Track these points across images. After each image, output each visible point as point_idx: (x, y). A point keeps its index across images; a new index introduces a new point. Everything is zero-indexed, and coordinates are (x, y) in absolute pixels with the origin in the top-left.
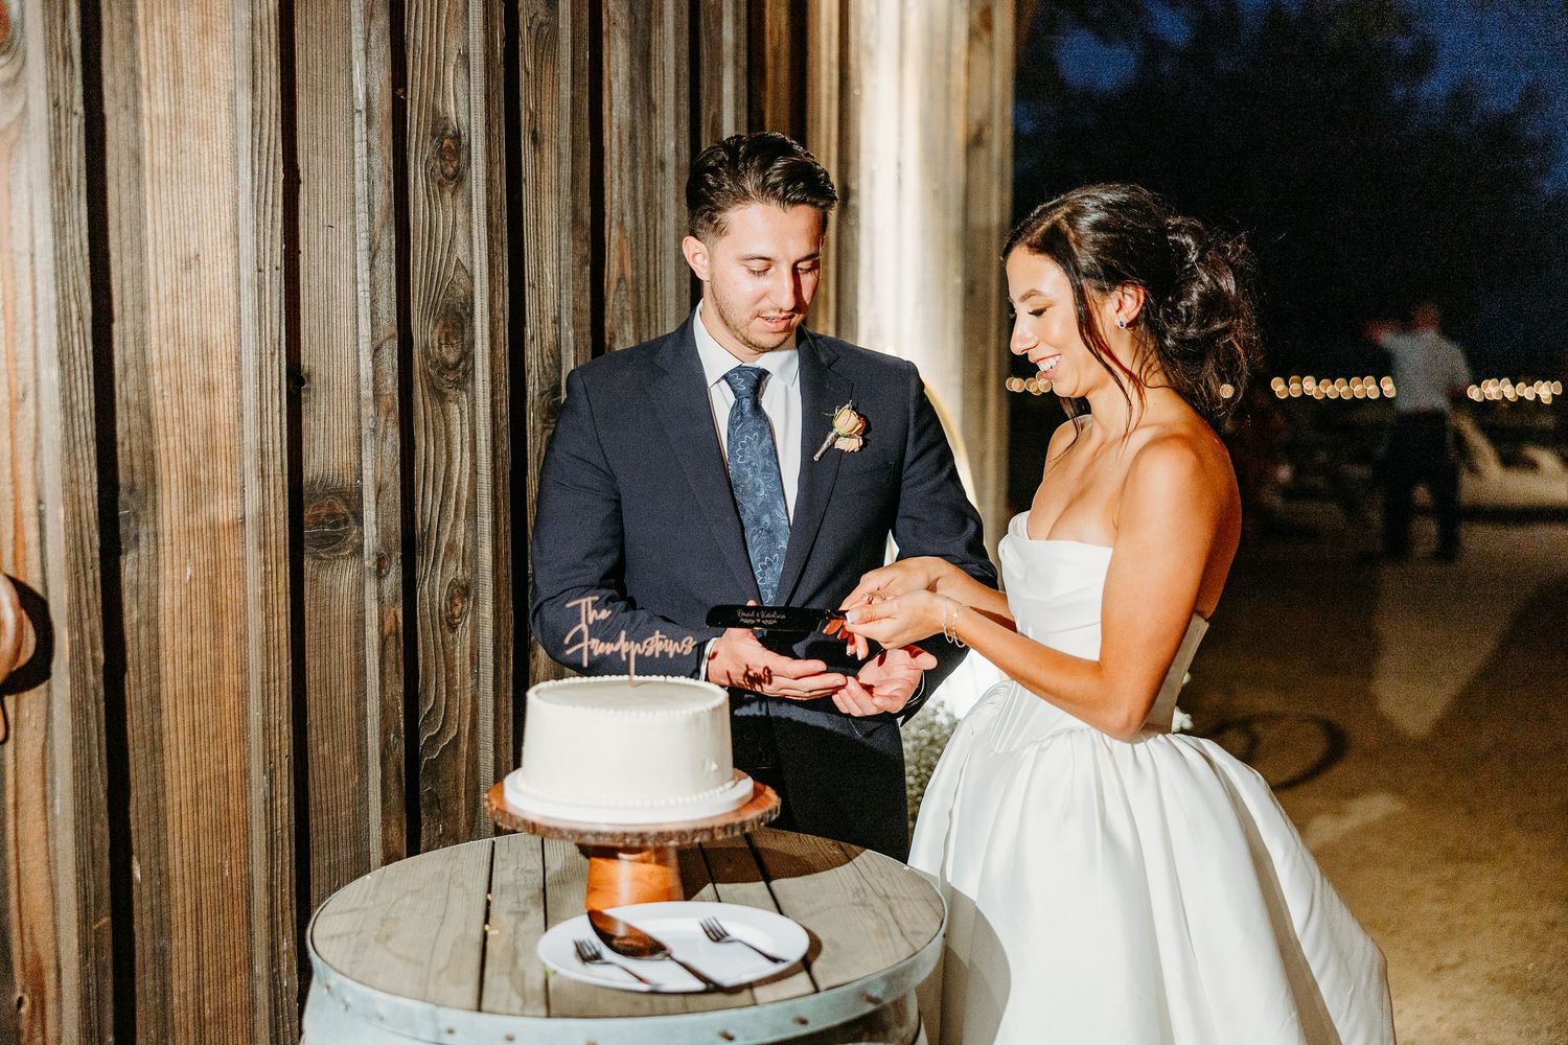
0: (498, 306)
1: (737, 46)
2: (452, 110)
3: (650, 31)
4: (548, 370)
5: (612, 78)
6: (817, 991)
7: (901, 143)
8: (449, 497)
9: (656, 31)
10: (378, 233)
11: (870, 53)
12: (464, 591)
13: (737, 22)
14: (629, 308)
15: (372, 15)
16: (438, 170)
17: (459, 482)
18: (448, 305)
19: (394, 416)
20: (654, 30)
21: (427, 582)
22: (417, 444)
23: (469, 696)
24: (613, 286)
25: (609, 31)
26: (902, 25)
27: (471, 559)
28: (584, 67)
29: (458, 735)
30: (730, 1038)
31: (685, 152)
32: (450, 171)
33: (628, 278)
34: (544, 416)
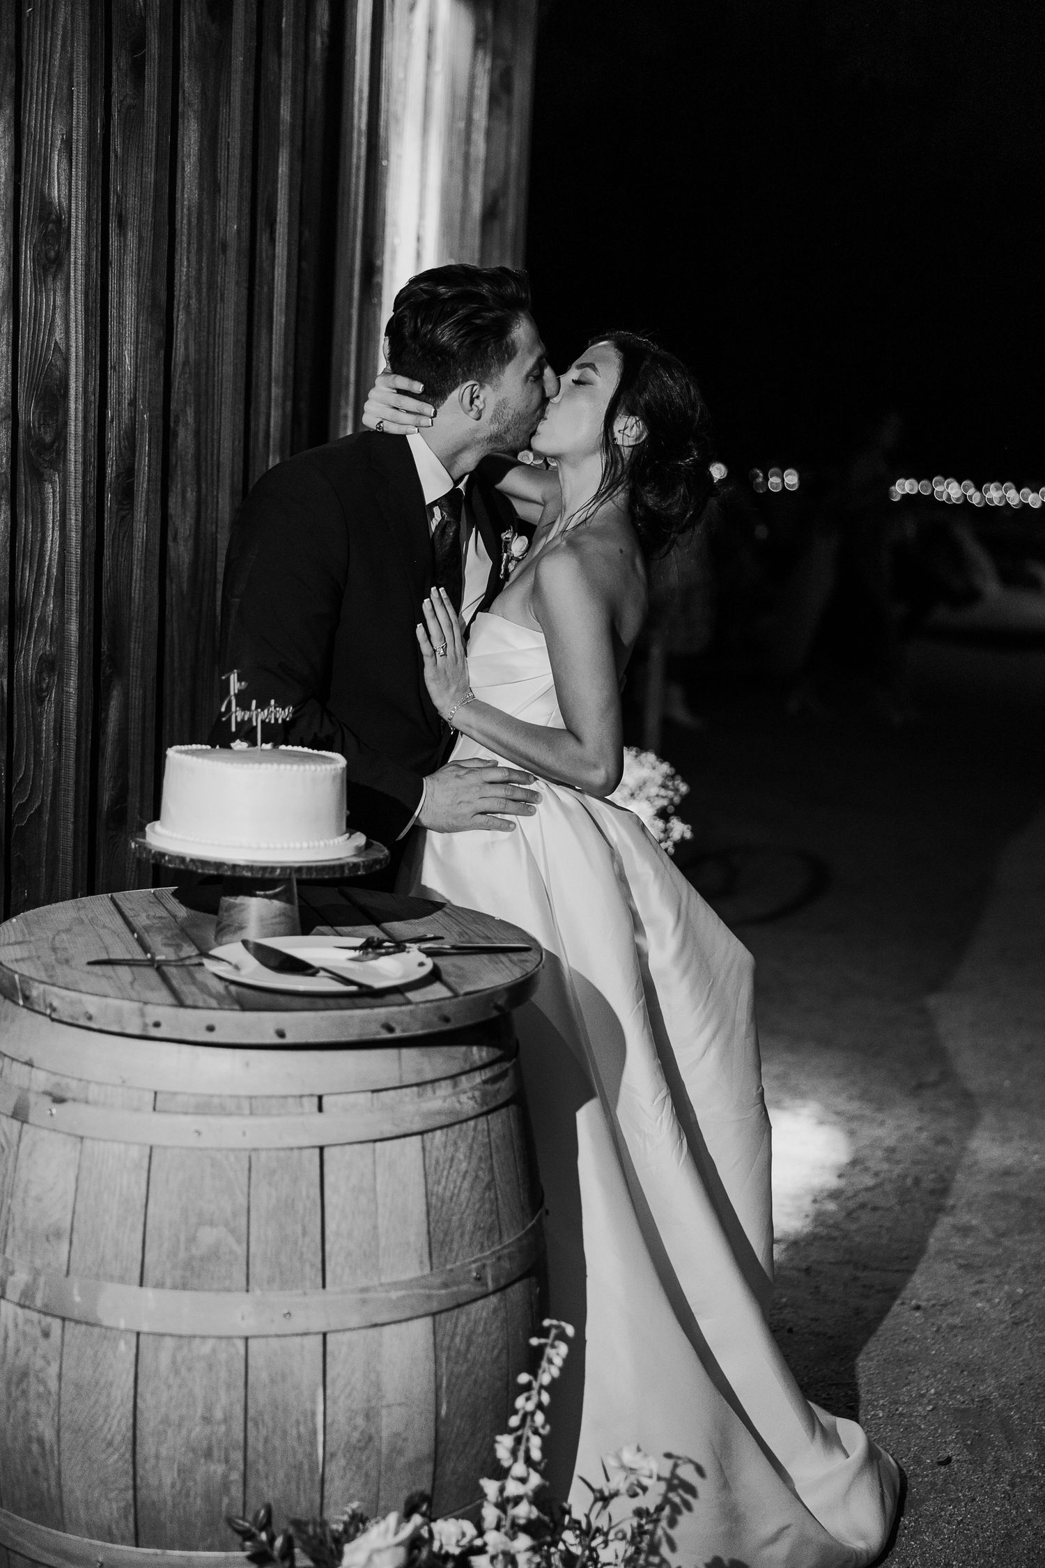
0: (91, 389)
1: (293, 127)
2: (56, 193)
3: (218, 110)
4: (124, 451)
6: (455, 995)
7: (421, 216)
8: (42, 574)
9: (223, 110)
11: (397, 120)
12: (50, 665)
14: (191, 392)
16: (42, 255)
17: (50, 559)
18: (46, 387)
19: (7, 494)
20: (221, 110)
21: (22, 654)
22: (19, 522)
23: (52, 768)
25: (184, 112)
26: (427, 90)
27: (59, 635)
28: (165, 151)
29: (40, 807)
30: (391, 1030)
31: (246, 235)
32: (52, 254)
33: (192, 361)
34: (119, 497)
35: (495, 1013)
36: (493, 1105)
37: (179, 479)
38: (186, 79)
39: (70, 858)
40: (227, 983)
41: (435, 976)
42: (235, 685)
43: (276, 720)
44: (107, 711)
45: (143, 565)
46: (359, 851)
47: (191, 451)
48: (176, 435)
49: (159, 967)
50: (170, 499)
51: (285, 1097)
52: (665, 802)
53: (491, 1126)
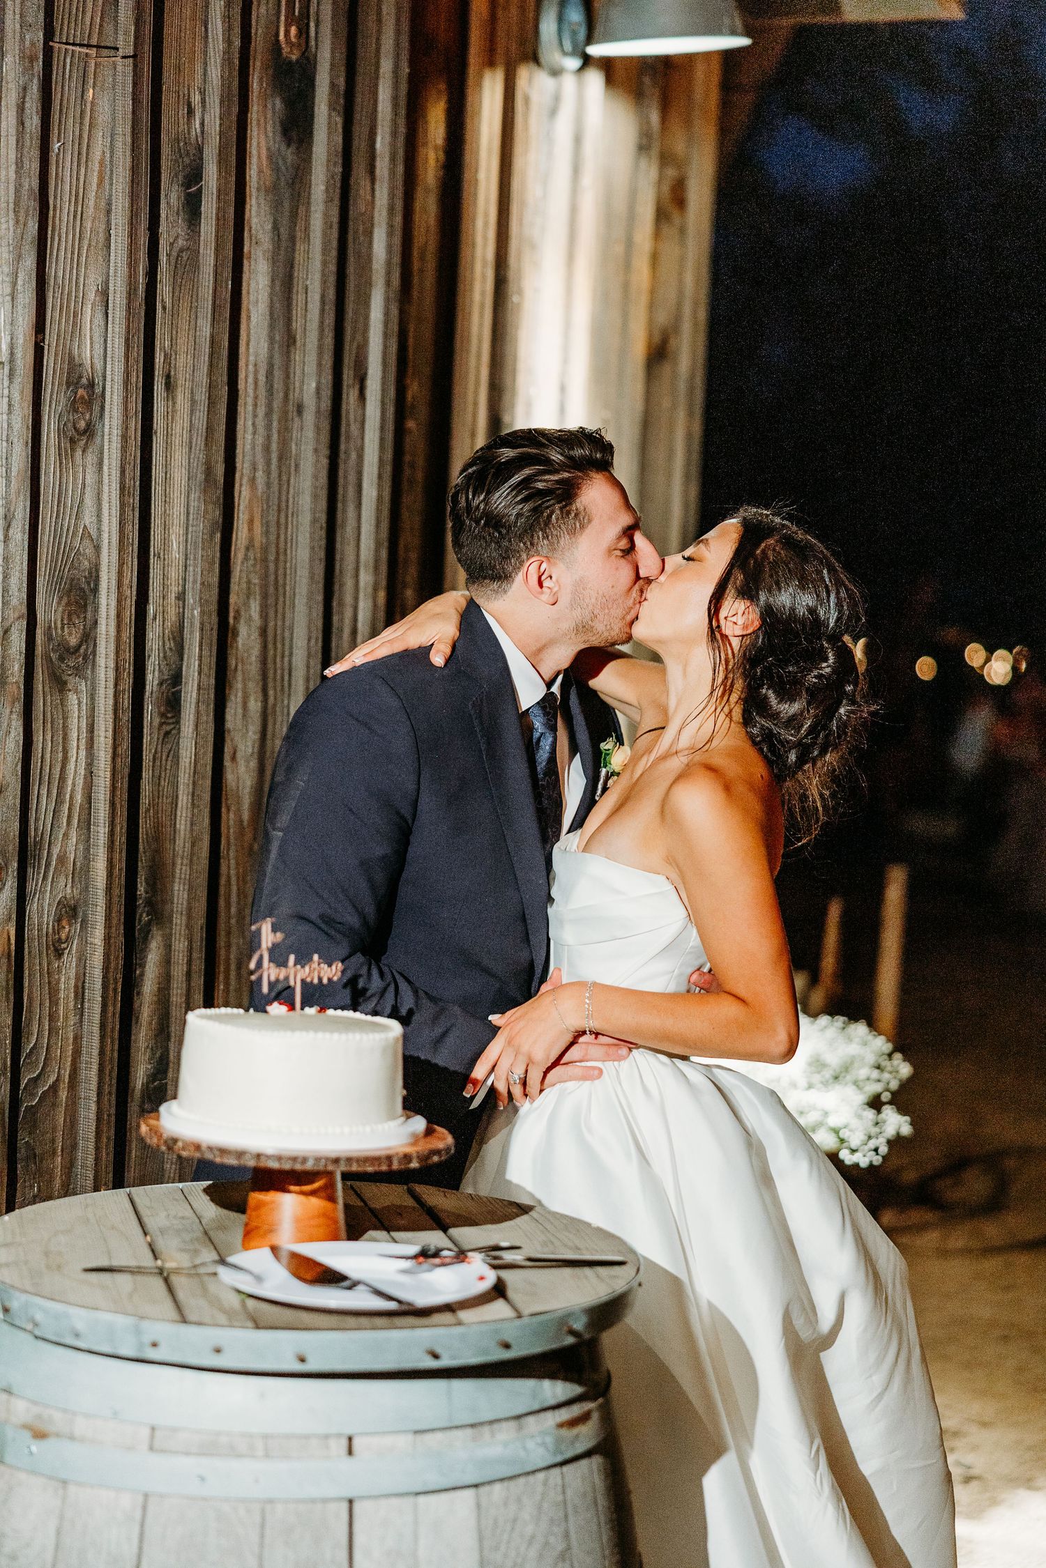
0: (126, 582)
1: (389, 263)
2: (88, 353)
3: (293, 248)
4: (169, 653)
5: (251, 307)
6: (520, 1316)
7: (566, 361)
8: (62, 802)
9: (300, 247)
10: (14, 500)
11: (533, 247)
12: (71, 911)
13: (390, 234)
14: (256, 581)
15: (20, 256)
16: (70, 425)
17: (74, 785)
18: (73, 580)
19: (19, 707)
20: (298, 247)
21: (36, 899)
22: (35, 739)
23: (71, 1036)
24: (240, 556)
25: (250, 252)
26: (574, 210)
27: (82, 873)
28: (225, 299)
29: (57, 1080)
30: (436, 1356)
31: (327, 393)
32: (82, 425)
33: (257, 544)
34: (162, 709)
35: (570, 1340)
36: (569, 1454)
37: (240, 686)
38: (254, 213)
39: (91, 1146)
40: (243, 1296)
41: (499, 1290)
42: (268, 936)
43: (320, 979)
44: (143, 966)
45: (191, 790)
46: (416, 1139)
47: (256, 652)
48: (236, 634)
49: (165, 1277)
50: (228, 710)
51: (307, 1437)
52: (878, 1088)
53: (567, 1480)
